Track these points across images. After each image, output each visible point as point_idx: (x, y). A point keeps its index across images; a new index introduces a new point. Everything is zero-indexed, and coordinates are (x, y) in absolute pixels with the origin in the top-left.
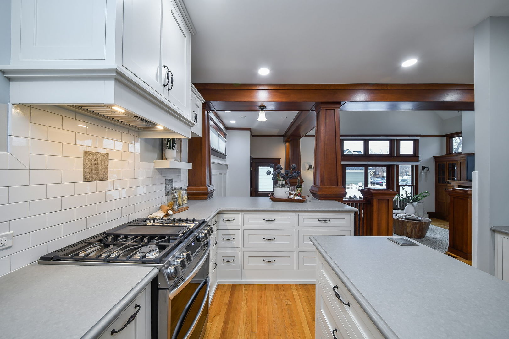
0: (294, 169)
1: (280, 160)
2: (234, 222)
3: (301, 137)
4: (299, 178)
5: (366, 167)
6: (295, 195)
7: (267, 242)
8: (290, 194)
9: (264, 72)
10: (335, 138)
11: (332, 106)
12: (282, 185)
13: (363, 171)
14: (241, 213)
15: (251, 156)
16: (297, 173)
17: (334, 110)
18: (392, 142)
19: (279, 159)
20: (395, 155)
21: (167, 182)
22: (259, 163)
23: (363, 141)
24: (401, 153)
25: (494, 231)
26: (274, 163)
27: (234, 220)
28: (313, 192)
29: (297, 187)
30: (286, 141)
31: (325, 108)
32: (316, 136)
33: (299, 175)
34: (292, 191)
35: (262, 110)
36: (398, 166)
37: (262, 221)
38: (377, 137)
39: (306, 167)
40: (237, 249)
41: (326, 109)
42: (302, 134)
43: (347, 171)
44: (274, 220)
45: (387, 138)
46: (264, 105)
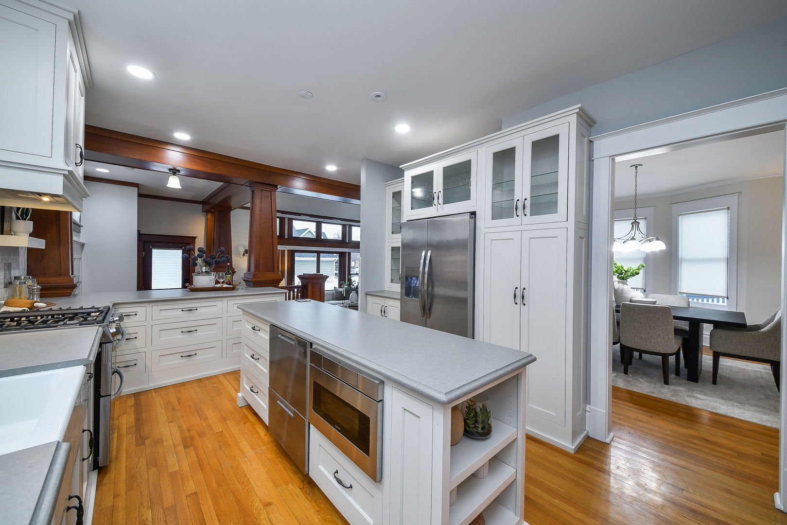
0: (222, 252)
1: (195, 240)
2: (137, 317)
3: (232, 209)
4: (229, 264)
5: (319, 253)
6: (223, 283)
7: (187, 336)
8: (217, 282)
9: (182, 136)
10: (271, 221)
11: (269, 188)
12: (205, 272)
13: (315, 259)
14: (147, 305)
15: (138, 231)
16: (227, 257)
17: (271, 192)
18: (344, 226)
19: (194, 238)
20: (347, 241)
21: (6, 268)
22: (152, 242)
23: (315, 223)
24: (352, 240)
25: (366, 294)
26: (183, 243)
27: (136, 314)
28: (246, 279)
29: (226, 274)
30: (207, 212)
31: (261, 188)
32: (251, 208)
33: (230, 260)
34: (219, 278)
35: (174, 174)
36: (349, 254)
37: (179, 312)
38: (330, 219)
39: (240, 252)
40: (141, 350)
41: (262, 190)
42: (233, 205)
43: (296, 259)
44: (197, 309)
45: (340, 222)
46: (177, 168)
